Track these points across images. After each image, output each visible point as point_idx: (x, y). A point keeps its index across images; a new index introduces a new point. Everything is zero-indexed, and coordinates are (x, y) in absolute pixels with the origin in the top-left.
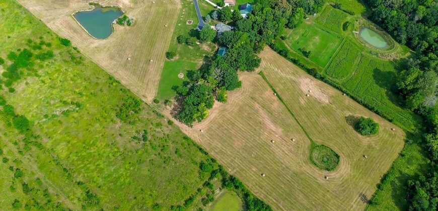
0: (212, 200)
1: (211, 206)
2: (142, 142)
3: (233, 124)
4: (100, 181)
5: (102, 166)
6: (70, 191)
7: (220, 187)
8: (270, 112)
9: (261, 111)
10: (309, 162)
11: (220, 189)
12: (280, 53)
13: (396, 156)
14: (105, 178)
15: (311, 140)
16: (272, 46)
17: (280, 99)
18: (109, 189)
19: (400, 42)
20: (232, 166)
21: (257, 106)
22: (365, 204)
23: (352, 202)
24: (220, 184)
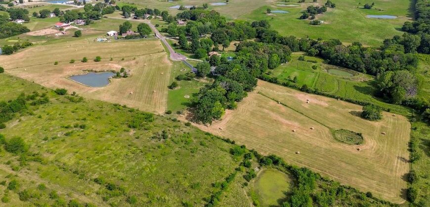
0: (254, 176)
1: (255, 182)
2: (162, 140)
3: (250, 123)
4: (121, 175)
5: (121, 163)
6: (85, 188)
7: (259, 166)
8: (281, 114)
9: (272, 114)
10: (335, 141)
11: (259, 168)
12: (270, 81)
13: (410, 131)
14: (127, 171)
15: (328, 127)
16: (261, 79)
17: (286, 106)
18: (133, 179)
19: (362, 72)
20: (262, 150)
21: (266, 111)
22: (408, 163)
23: (394, 163)
24: (257, 164)
